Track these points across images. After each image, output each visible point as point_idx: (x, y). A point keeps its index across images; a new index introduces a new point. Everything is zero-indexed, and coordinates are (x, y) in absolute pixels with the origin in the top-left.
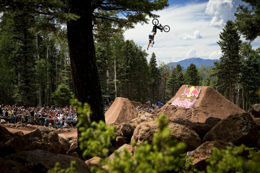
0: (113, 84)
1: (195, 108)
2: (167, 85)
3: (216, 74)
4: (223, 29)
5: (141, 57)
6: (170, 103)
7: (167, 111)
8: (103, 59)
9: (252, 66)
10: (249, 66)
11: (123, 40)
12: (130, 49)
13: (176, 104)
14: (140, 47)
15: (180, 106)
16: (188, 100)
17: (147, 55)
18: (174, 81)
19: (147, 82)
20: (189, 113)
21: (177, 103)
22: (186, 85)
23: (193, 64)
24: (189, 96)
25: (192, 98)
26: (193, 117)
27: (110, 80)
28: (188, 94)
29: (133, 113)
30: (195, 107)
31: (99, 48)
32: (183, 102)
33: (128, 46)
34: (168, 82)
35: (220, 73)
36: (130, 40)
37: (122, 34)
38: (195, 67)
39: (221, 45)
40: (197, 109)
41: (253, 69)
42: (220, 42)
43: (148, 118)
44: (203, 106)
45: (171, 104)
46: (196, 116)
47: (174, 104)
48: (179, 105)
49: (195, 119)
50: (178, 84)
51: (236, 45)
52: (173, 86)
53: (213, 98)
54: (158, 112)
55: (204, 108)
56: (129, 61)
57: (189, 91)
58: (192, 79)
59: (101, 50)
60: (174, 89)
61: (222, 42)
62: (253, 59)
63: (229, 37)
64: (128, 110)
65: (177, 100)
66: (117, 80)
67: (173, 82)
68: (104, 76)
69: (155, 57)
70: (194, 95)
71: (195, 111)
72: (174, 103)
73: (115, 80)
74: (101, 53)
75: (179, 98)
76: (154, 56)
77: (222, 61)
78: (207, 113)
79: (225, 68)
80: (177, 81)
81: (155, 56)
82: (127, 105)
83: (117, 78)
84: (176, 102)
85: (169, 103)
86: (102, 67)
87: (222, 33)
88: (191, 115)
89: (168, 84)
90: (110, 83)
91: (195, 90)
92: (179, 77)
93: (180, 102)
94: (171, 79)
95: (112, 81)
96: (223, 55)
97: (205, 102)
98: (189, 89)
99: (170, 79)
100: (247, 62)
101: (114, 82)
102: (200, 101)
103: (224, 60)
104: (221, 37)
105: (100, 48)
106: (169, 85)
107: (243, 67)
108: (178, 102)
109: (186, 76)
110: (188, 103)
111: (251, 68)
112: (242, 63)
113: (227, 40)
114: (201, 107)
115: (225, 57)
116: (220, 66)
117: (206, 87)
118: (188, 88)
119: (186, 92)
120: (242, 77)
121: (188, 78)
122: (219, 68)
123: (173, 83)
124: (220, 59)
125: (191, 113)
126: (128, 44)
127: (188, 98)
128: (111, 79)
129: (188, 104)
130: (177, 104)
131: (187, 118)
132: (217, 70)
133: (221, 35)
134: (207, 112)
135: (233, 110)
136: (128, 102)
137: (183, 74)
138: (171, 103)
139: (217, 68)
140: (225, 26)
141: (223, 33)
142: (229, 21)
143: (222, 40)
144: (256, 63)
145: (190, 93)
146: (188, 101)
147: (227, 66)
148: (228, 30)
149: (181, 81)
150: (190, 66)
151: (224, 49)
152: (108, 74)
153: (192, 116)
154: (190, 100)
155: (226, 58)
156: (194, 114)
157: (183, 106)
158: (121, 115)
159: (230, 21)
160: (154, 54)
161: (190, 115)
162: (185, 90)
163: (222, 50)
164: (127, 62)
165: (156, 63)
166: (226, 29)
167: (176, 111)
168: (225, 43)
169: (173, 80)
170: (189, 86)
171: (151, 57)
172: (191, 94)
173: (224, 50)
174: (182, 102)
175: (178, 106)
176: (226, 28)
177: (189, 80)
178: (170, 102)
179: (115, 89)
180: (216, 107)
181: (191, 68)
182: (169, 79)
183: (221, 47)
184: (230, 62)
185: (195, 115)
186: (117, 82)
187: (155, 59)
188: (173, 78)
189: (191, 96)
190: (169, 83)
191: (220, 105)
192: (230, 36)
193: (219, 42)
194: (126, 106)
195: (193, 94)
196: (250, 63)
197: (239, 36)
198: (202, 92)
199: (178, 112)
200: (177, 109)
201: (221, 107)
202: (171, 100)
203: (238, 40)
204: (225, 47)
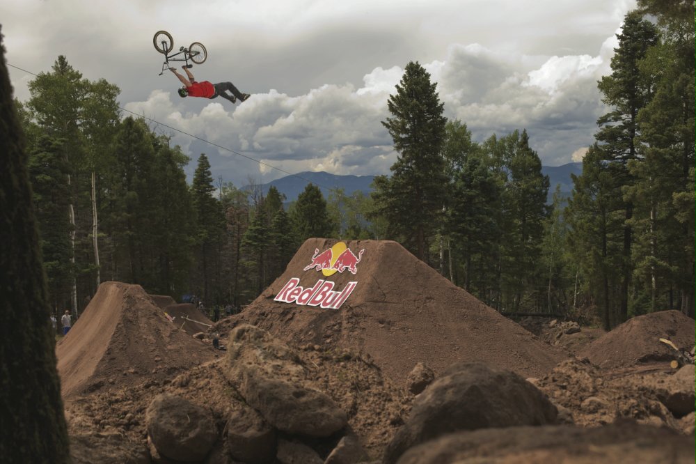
0: (89, 246)
1: (351, 308)
2: (243, 246)
3: (383, 210)
4: (397, 86)
5: (169, 167)
6: (271, 293)
7: (263, 320)
8: (57, 171)
9: (475, 187)
10: (469, 186)
11: (115, 117)
12: (135, 143)
13: (289, 299)
14: (164, 137)
15: (302, 304)
16: (327, 285)
17: (184, 160)
18: (262, 235)
19: (187, 239)
20: (333, 323)
21: (292, 293)
22: (319, 239)
23: (314, 185)
24: (329, 271)
25: (340, 280)
26: (345, 337)
27: (79, 235)
28: (325, 267)
29: (158, 332)
30: (351, 305)
31: (45, 139)
32: (312, 289)
33: (129, 133)
34: (247, 236)
35: (392, 207)
36: (135, 118)
37: (111, 98)
38: (318, 194)
39: (393, 129)
40: (358, 310)
41: (477, 195)
42: (391, 122)
44: (376, 302)
45: (275, 299)
46: (356, 333)
47: (284, 298)
48: (300, 300)
49: (352, 341)
50: (274, 241)
51: (431, 129)
52: (262, 247)
53: (402, 275)
55: (379, 308)
56: (135, 178)
57: (330, 257)
58: (311, 228)
59: (50, 144)
60: (265, 255)
61: (396, 121)
62: (478, 170)
63: (413, 108)
64: (143, 323)
65: (292, 284)
66: (102, 234)
67: (260, 236)
68: (61, 224)
69: (209, 167)
70: (344, 268)
71: (351, 318)
72: (282, 295)
73: (95, 234)
74: (50, 155)
75: (298, 279)
76: (204, 163)
77: (397, 175)
78: (389, 323)
79: (407, 193)
80: (271, 234)
81: (208, 163)
82: (138, 305)
83: (100, 229)
84: (289, 292)
85: (267, 296)
86: (54, 195)
87: (394, 96)
88: (340, 331)
89: (247, 243)
90: (80, 242)
91: (347, 251)
92: (277, 222)
93: (301, 293)
94: (254, 228)
95: (86, 235)
96: (401, 157)
97: (379, 288)
98: (330, 252)
99: (251, 230)
100: (464, 177)
101: (92, 238)
102: (365, 285)
103: (404, 170)
104: (391, 108)
105: (48, 139)
106: (250, 244)
107: (454, 191)
108: (296, 292)
109: (296, 219)
110: (328, 294)
111: (473, 193)
112: (449, 180)
113: (408, 115)
114: (368, 304)
115: (404, 164)
116: (393, 188)
117: (380, 244)
118: (324, 248)
119: (320, 260)
120: (452, 219)
121: (302, 226)
122: (390, 195)
123: (261, 241)
124: (392, 169)
126: (131, 127)
127: (326, 278)
128: (82, 231)
129: (328, 297)
130: (292, 297)
131: (328, 341)
132: (384, 200)
133: (393, 102)
134: (387, 320)
135: (464, 310)
136: (139, 296)
137: (286, 214)
138: (273, 296)
139: (384, 194)
140: (402, 79)
141: (397, 96)
142: (412, 64)
143: (395, 116)
144: (486, 178)
145: (332, 262)
146: (326, 288)
147: (410, 187)
148: (412, 90)
149: (282, 232)
150: (304, 190)
151: (402, 140)
152: (72, 215)
153: (344, 332)
154: (333, 283)
155: (408, 167)
156: (350, 325)
157: (313, 302)
158: (121, 338)
159: (415, 63)
160: (203, 158)
161: (336, 331)
162: (316, 253)
163: (396, 145)
164: (129, 180)
165: (211, 184)
166: (404, 85)
167: (291, 319)
168: (404, 125)
169: (261, 232)
170: (326, 242)
171: (197, 167)
172: (336, 265)
173: (400, 143)
174: (309, 291)
175: (297, 302)
176: (404, 82)
177: (303, 229)
178: (268, 291)
179: (93, 260)
180: (415, 301)
181: (309, 196)
182: (249, 227)
183: (393, 136)
184: (419, 177)
185: (352, 330)
186: (99, 238)
187: (209, 173)
188: (261, 225)
189: (336, 270)
190: (250, 239)
191: (425, 296)
192: (417, 105)
193: (388, 122)
194: (133, 309)
195: (340, 265)
196: (471, 180)
197: (439, 105)
198: (371, 258)
199: (298, 321)
200: (294, 314)
201: (428, 301)
202: (273, 285)
203: (439, 116)
204: (403, 136)
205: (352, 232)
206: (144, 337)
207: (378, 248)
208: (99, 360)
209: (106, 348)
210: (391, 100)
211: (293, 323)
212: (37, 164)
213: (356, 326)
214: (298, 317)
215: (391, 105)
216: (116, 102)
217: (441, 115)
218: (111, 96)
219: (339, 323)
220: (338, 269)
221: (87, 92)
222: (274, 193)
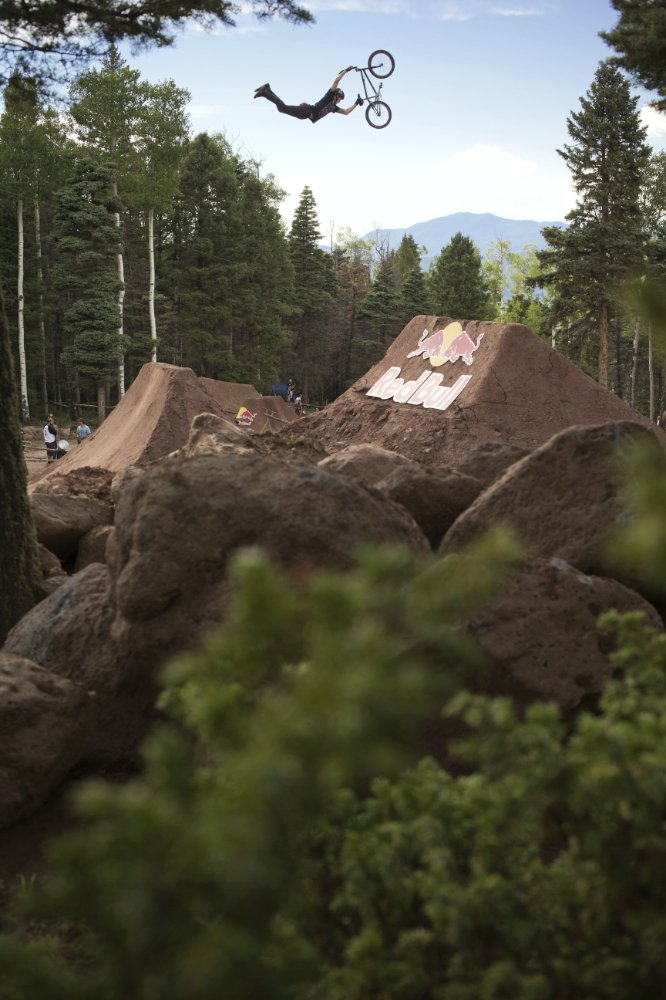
0: (142, 311)
1: (461, 410)
2: (358, 319)
3: (552, 275)
4: (582, 99)
5: (257, 203)
6: (363, 386)
7: (350, 420)
8: (102, 207)
11: (181, 133)
12: (210, 169)
13: (385, 394)
14: (252, 162)
15: (400, 401)
16: (434, 378)
17: (276, 195)
18: (387, 304)
19: (279, 306)
20: (435, 427)
21: (390, 387)
22: (429, 317)
23: (464, 235)
24: (437, 360)
25: (451, 372)
26: (450, 446)
27: (129, 297)
28: (433, 354)
30: (461, 406)
31: (85, 163)
32: (415, 383)
33: (203, 156)
34: (365, 304)
35: (566, 272)
36: (211, 135)
37: (178, 107)
38: (469, 249)
39: (573, 161)
40: (469, 413)
42: (570, 151)
43: (231, 445)
44: (492, 403)
45: (368, 394)
46: (465, 442)
47: (379, 393)
48: (399, 396)
49: (458, 451)
52: (385, 321)
53: (531, 369)
54: (315, 425)
55: (497, 411)
57: (441, 343)
58: (457, 296)
59: (92, 170)
61: (577, 149)
63: (601, 130)
65: (390, 375)
66: (161, 296)
67: (383, 305)
68: (105, 280)
69: (315, 205)
70: (457, 356)
71: (459, 422)
72: (378, 389)
73: (151, 296)
74: (93, 185)
75: (399, 369)
76: (308, 200)
77: (574, 226)
78: (508, 431)
80: (399, 303)
81: (313, 199)
82: (187, 395)
83: (159, 289)
84: (386, 385)
85: (358, 389)
86: (97, 240)
87: (577, 113)
88: (444, 438)
89: (365, 315)
90: (130, 306)
91: (463, 335)
92: (409, 287)
93: (402, 386)
94: (375, 294)
95: (140, 297)
96: (582, 202)
97: (499, 385)
98: (442, 334)
99: (371, 296)
101: (147, 302)
102: (480, 381)
103: (584, 220)
104: (573, 132)
105: (89, 162)
106: (369, 316)
108: (395, 385)
109: (436, 282)
110: (434, 389)
112: (649, 236)
113: (595, 141)
114: (484, 405)
115: (585, 212)
116: (568, 245)
117: (504, 327)
118: (434, 329)
119: (429, 345)
121: (444, 293)
122: (563, 256)
123: (385, 312)
124: (568, 218)
125: (445, 430)
126: (205, 147)
127: (434, 369)
128: (135, 291)
129: (435, 394)
130: (389, 391)
131: (428, 450)
132: (554, 261)
133: (575, 122)
134: (507, 427)
136: (189, 382)
137: (422, 275)
138: (366, 390)
139: (555, 254)
140: (590, 89)
141: (581, 114)
142: (604, 67)
143: (577, 142)
145: (444, 348)
146: (433, 382)
147: (592, 245)
148: (602, 105)
150: (450, 242)
151: (584, 177)
152: (121, 268)
153: (450, 440)
154: (442, 376)
155: (591, 216)
156: (457, 431)
157: (415, 399)
158: (164, 434)
159: (608, 66)
160: (307, 192)
161: (438, 438)
162: (425, 335)
163: (575, 184)
164: (200, 221)
165: (316, 229)
166: (592, 98)
167: (385, 420)
168: (588, 154)
169: (385, 300)
170: (438, 322)
171: (298, 205)
172: (448, 353)
173: (582, 181)
174: (411, 385)
175: (395, 399)
176: (592, 94)
178: (361, 383)
179: (148, 331)
180: (544, 404)
181: (456, 251)
182: (369, 293)
183: (572, 170)
184: (606, 230)
185: (460, 439)
186: (157, 302)
187: (314, 214)
188: (385, 290)
189: (447, 359)
190: (368, 309)
191: (558, 398)
192: (608, 127)
193: (565, 151)
194: (181, 398)
195: (452, 352)
197: (640, 128)
198: (491, 345)
199: (393, 422)
200: (389, 413)
201: (562, 405)
202: (367, 375)
203: (639, 145)
204: (587, 171)
205: (518, 303)
207: (501, 332)
209: (145, 446)
210: (572, 120)
211: (386, 426)
212: (75, 198)
213: (465, 433)
214: (392, 417)
215: (571, 127)
216: (185, 112)
217: (643, 143)
218: (178, 104)
219: (443, 429)
220: (450, 358)
221: (146, 98)
222: (409, 245)
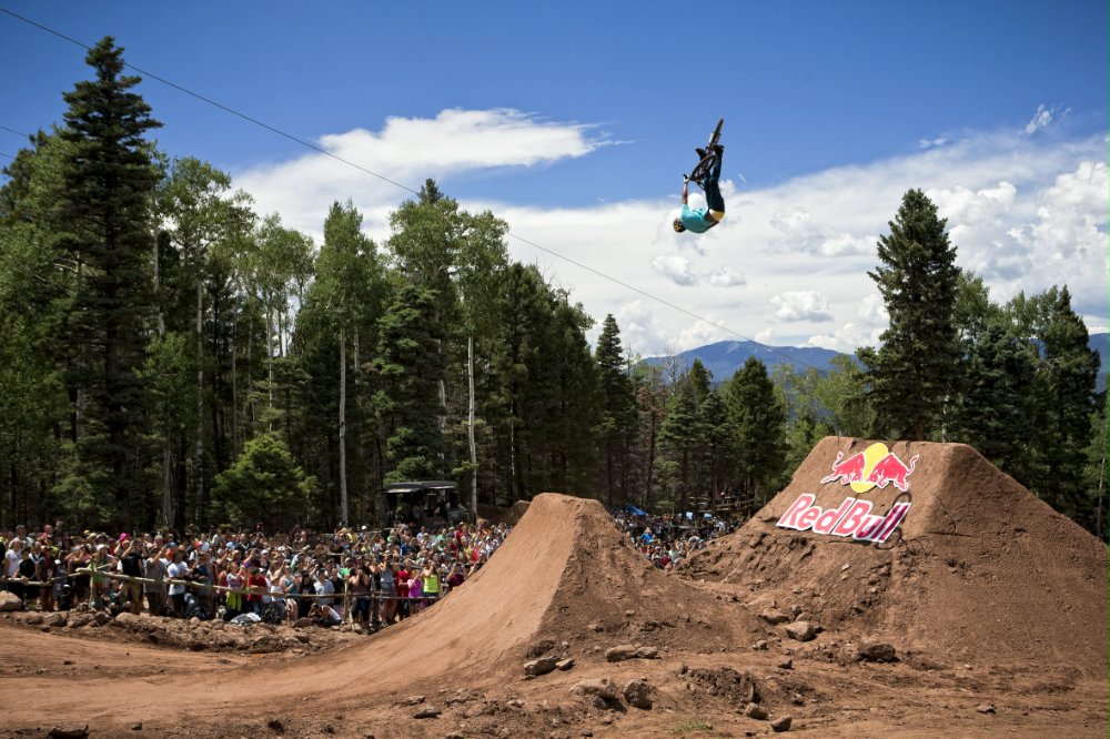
0: (464, 437)
1: (904, 542)
2: (660, 440)
3: (867, 395)
4: (891, 223)
5: (569, 331)
6: (771, 516)
7: (764, 554)
8: (426, 334)
9: (998, 366)
10: (990, 365)
11: (503, 263)
12: (525, 298)
13: (801, 524)
14: (561, 291)
15: (822, 532)
16: (859, 505)
17: (587, 322)
18: (687, 425)
19: (592, 430)
20: (878, 563)
21: (806, 516)
22: (842, 438)
23: (757, 360)
24: (862, 485)
25: (881, 499)
26: (898, 584)
27: (451, 422)
28: (854, 479)
29: (626, 570)
30: (904, 538)
31: (409, 292)
32: (836, 511)
33: (517, 285)
34: (667, 427)
35: (882, 391)
36: (525, 265)
37: (497, 237)
38: (763, 372)
39: (884, 282)
40: (916, 545)
41: (1002, 377)
42: (881, 273)
44: (943, 533)
45: (778, 524)
46: (914, 579)
47: (793, 522)
48: (819, 526)
49: (908, 591)
50: (703, 435)
51: (939, 283)
52: (686, 443)
53: (979, 494)
54: (718, 559)
55: (948, 543)
56: (523, 348)
57: (862, 464)
58: (752, 417)
59: (416, 297)
60: (690, 454)
61: (888, 271)
62: (1003, 341)
63: (912, 253)
64: (604, 555)
65: (803, 503)
66: (479, 421)
67: (684, 428)
68: (428, 406)
69: (618, 332)
70: (887, 481)
71: (905, 556)
72: (791, 516)
73: (471, 421)
74: (416, 313)
75: (813, 497)
76: (611, 327)
77: (888, 346)
78: (962, 566)
79: (901, 372)
80: (700, 425)
81: (616, 326)
82: (596, 530)
83: (477, 415)
84: (799, 515)
85: (764, 519)
86: (421, 367)
87: (887, 237)
88: (888, 574)
89: (666, 437)
90: (451, 431)
91: (891, 457)
92: (708, 409)
93: (820, 515)
94: (676, 417)
95: (459, 423)
96: (894, 322)
97: (945, 513)
98: (861, 457)
99: (672, 419)
100: (982, 353)
101: (467, 427)
102: (925, 508)
103: (898, 340)
104: (883, 255)
105: (413, 290)
106: (671, 438)
107: (969, 371)
108: (812, 514)
109: (731, 404)
110: (863, 519)
111: (995, 373)
112: (962, 354)
113: (906, 263)
114: (931, 536)
115: (898, 332)
116: (883, 365)
117: (946, 448)
118: (851, 452)
120: (964, 409)
121: (740, 415)
122: (878, 375)
123: (685, 433)
124: (882, 338)
125: (889, 564)
126: (520, 277)
127: (858, 495)
128: (454, 417)
130: (806, 521)
131: (873, 590)
132: (870, 381)
133: (884, 245)
134: (961, 562)
135: (1072, 550)
136: (598, 516)
137: (720, 398)
138: (774, 520)
139: (869, 374)
140: (898, 213)
141: (891, 238)
142: (912, 191)
143: (887, 265)
144: (1014, 352)
145: (867, 471)
146: (860, 511)
147: (906, 364)
148: (910, 228)
149: (713, 423)
150: (743, 366)
151: (896, 297)
152: (442, 394)
153: (895, 577)
154: (870, 504)
156: (904, 567)
157: (841, 530)
158: (574, 578)
159: (916, 190)
160: (610, 320)
161: (883, 575)
162: (839, 459)
163: (888, 304)
164: (516, 348)
165: (620, 355)
166: (901, 222)
167: (810, 554)
168: (900, 277)
169: (686, 422)
170: (854, 443)
171: (602, 332)
172: (873, 477)
173: (893, 302)
174: (831, 514)
175: (814, 530)
176: (900, 218)
177: (741, 419)
178: (767, 511)
179: (468, 457)
180: (999, 534)
181: (750, 375)
182: (670, 415)
183: (883, 291)
184: (920, 350)
185: (908, 575)
186: (477, 428)
187: (618, 341)
188: (686, 413)
189: (873, 484)
190: (670, 431)
191: (1013, 527)
192: (919, 250)
193: (877, 273)
194: (591, 535)
195: (879, 477)
196: (993, 355)
197: (950, 249)
198: (931, 468)
199: (822, 557)
200: (814, 547)
201: (1018, 534)
202: (773, 502)
203: (949, 265)
204: (897, 292)
205: (805, 423)
206: (608, 576)
207: (942, 454)
208: (544, 609)
209: (554, 592)
210: (882, 243)
211: (813, 561)
212: (400, 325)
213: (913, 568)
214: (820, 551)
215: (881, 249)
216: (504, 242)
217: (952, 264)
218: (498, 233)
219: (887, 564)
220: (877, 483)
221: (466, 228)
222: (699, 371)
